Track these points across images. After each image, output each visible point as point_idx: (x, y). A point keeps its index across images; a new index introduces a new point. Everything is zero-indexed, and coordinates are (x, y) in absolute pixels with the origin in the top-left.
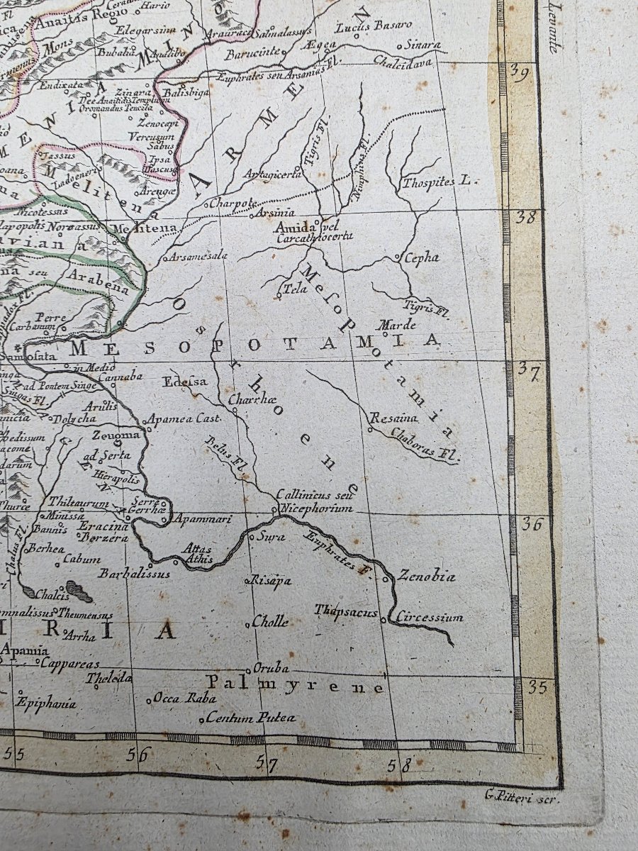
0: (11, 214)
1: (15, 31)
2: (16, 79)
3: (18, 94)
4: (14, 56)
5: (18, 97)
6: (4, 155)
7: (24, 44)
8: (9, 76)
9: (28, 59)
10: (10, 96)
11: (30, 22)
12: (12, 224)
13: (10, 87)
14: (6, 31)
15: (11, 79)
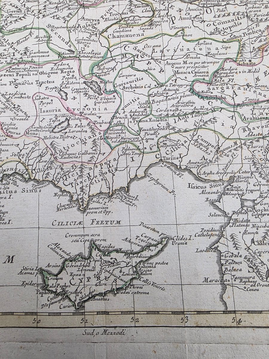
0: (264, 103)
1: (261, 31)
2: (261, 50)
3: (262, 56)
4: (261, 41)
5: (263, 57)
6: (258, 80)
7: (265, 36)
8: (258, 49)
9: (267, 42)
10: (259, 57)
11: (267, 27)
12: (265, 107)
13: (259, 53)
14: (257, 31)
15: (259, 50)
